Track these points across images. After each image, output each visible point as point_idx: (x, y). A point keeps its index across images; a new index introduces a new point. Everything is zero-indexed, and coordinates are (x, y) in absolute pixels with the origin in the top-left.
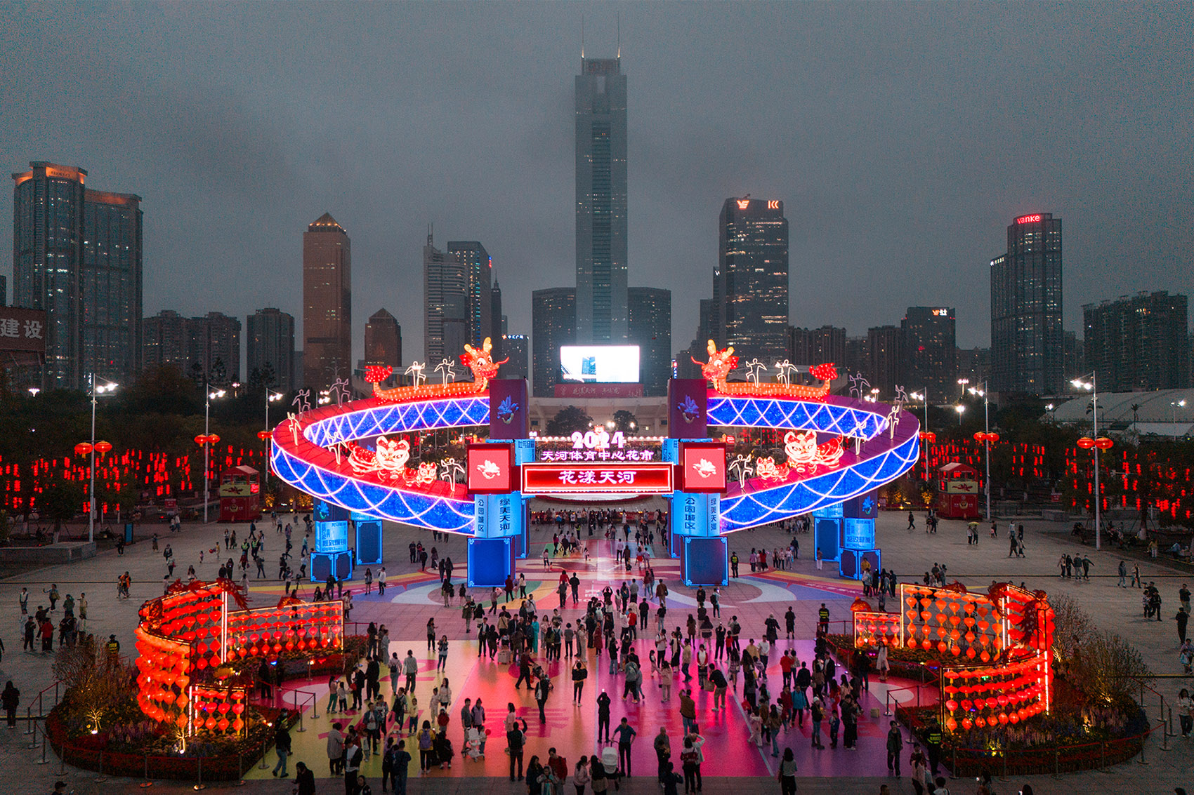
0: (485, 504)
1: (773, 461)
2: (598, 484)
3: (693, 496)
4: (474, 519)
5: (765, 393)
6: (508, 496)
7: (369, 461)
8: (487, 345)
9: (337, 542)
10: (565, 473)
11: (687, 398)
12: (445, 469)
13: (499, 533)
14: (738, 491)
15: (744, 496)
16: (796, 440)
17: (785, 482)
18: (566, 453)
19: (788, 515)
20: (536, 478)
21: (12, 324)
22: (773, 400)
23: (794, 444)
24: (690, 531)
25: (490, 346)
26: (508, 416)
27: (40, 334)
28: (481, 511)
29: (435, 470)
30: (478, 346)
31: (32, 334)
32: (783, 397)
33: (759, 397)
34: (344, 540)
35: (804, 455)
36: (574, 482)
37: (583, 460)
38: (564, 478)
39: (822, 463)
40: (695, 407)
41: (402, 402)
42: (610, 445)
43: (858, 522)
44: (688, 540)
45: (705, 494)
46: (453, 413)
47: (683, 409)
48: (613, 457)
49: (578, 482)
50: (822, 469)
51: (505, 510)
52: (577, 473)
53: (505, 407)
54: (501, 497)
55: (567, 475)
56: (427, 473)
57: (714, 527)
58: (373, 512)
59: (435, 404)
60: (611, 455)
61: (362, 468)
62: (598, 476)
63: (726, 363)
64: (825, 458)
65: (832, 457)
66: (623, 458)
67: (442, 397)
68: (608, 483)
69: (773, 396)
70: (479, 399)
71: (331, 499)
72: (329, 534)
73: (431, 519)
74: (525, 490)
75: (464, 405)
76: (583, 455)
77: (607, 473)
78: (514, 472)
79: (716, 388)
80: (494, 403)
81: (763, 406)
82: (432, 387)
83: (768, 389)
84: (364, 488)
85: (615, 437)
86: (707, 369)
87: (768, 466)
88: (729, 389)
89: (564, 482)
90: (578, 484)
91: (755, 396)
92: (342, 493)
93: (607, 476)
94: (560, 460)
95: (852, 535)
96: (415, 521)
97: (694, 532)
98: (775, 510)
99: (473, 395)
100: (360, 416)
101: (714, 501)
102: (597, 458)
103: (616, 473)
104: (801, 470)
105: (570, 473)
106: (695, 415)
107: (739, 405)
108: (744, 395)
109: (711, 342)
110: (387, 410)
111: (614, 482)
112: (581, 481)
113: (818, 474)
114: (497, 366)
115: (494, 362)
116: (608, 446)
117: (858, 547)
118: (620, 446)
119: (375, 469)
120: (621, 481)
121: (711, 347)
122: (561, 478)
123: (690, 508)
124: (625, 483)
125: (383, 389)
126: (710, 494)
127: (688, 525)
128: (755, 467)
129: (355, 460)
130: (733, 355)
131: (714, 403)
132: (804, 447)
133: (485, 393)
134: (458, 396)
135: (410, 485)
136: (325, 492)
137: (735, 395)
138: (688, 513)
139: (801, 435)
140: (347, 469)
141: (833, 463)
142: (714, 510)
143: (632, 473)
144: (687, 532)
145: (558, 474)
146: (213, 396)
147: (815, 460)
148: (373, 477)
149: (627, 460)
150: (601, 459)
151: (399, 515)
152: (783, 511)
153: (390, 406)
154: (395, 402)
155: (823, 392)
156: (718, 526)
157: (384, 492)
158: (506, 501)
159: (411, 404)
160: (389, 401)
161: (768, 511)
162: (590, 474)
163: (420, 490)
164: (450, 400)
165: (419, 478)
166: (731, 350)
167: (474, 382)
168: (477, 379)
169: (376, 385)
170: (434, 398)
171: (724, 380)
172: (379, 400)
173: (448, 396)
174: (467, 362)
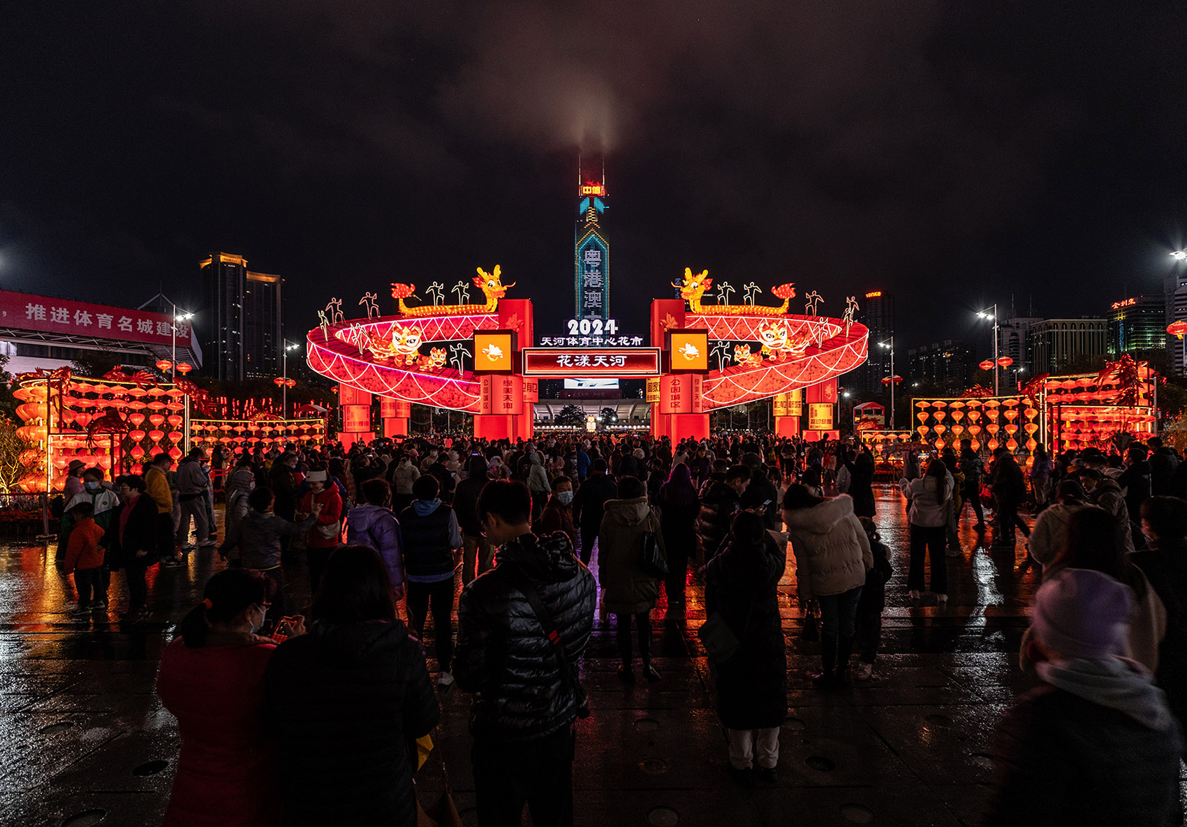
0: (489, 384)
1: (749, 348)
2: (591, 368)
3: (678, 377)
4: (480, 398)
5: (735, 312)
6: (510, 378)
7: (386, 348)
8: (497, 271)
9: (361, 423)
10: (562, 357)
11: (669, 315)
12: (453, 354)
13: (504, 411)
14: (719, 375)
15: (724, 379)
16: (769, 328)
17: (759, 368)
18: (563, 339)
19: (762, 396)
20: (536, 362)
21: (165, 326)
22: (741, 317)
23: (768, 332)
24: (675, 410)
25: (500, 272)
27: (186, 335)
28: (486, 390)
29: (444, 357)
31: (181, 334)
32: (749, 315)
34: (367, 422)
35: (776, 343)
36: (570, 365)
37: (578, 346)
38: (561, 361)
39: (792, 351)
40: (675, 323)
41: (423, 317)
42: (604, 331)
43: (820, 406)
44: (673, 418)
45: (688, 376)
47: (665, 325)
48: (606, 343)
49: (574, 365)
50: (791, 358)
51: (508, 391)
52: (573, 357)
53: (511, 324)
54: (504, 378)
55: (564, 359)
56: (437, 358)
57: (697, 405)
58: (389, 394)
59: (451, 319)
60: (604, 342)
61: (380, 355)
62: (592, 360)
63: (701, 285)
64: (794, 346)
65: (800, 346)
66: (615, 344)
67: (458, 314)
68: (602, 366)
69: (741, 315)
71: (354, 384)
72: (352, 416)
73: (441, 399)
74: (526, 373)
76: (578, 341)
77: (601, 357)
78: (516, 356)
79: (692, 308)
80: (502, 321)
83: (737, 309)
84: (381, 371)
85: (608, 325)
88: (704, 309)
89: (562, 366)
90: (574, 367)
91: (725, 315)
92: (364, 379)
93: (600, 360)
94: (557, 346)
95: (815, 418)
96: (426, 401)
97: (679, 410)
98: (750, 391)
101: (697, 381)
102: (592, 344)
103: (609, 357)
104: (773, 357)
105: (567, 357)
109: (687, 269)
111: (607, 365)
112: (577, 364)
113: (787, 361)
114: (505, 288)
115: (503, 286)
116: (601, 332)
117: (820, 428)
118: (613, 332)
119: (392, 355)
120: (613, 365)
121: (687, 273)
122: (558, 362)
123: (675, 389)
124: (616, 366)
126: (693, 376)
127: (673, 405)
129: (375, 348)
130: (706, 278)
131: (690, 321)
132: (777, 334)
135: (423, 370)
136: (349, 379)
137: (708, 314)
138: (673, 394)
139: (774, 324)
140: (367, 356)
141: (801, 351)
142: (697, 389)
143: (623, 357)
144: (672, 410)
145: (556, 358)
146: (289, 348)
147: (785, 348)
148: (390, 362)
149: (618, 345)
150: (595, 345)
151: (412, 396)
152: (758, 393)
153: (413, 320)
154: (418, 317)
155: (783, 310)
156: (701, 405)
157: (400, 375)
158: (508, 383)
159: (432, 319)
160: (413, 316)
161: (745, 392)
162: (585, 359)
163: (432, 373)
164: (465, 317)
165: (430, 362)
166: (706, 272)
167: (486, 304)
168: (488, 300)
169: (401, 301)
170: (451, 315)
171: (699, 301)
172: (404, 315)
173: (463, 314)
174: (479, 284)
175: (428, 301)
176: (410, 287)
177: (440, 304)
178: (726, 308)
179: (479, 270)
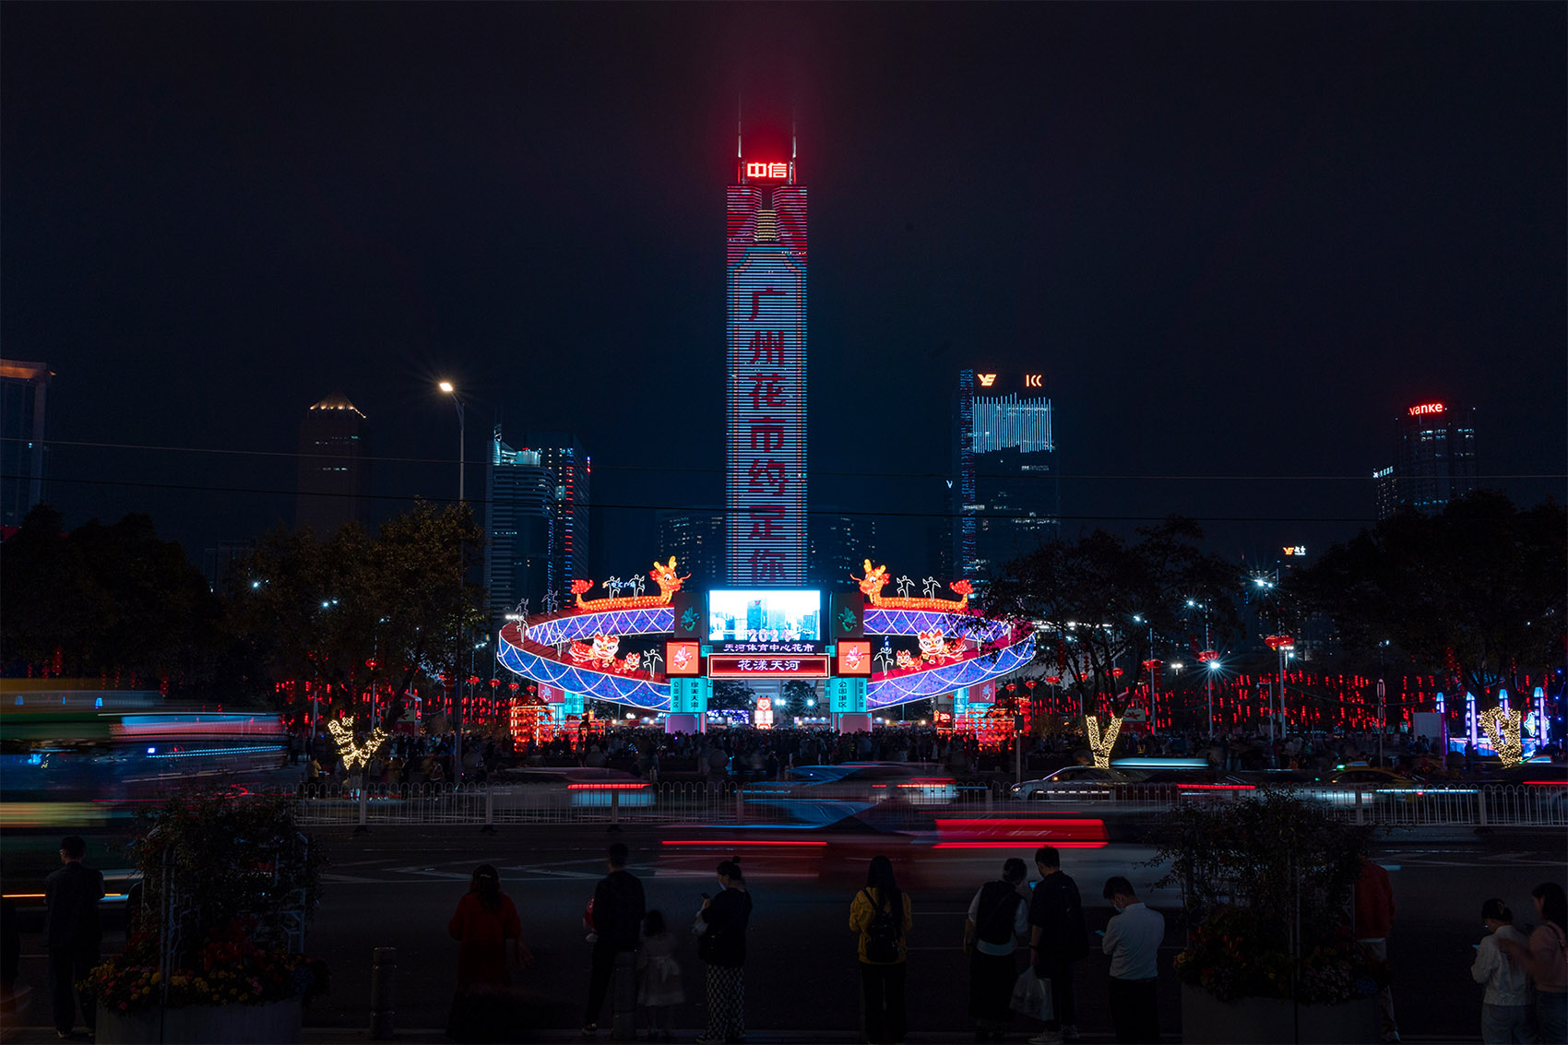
0: (679, 685)
1: (910, 653)
2: (769, 671)
3: (845, 680)
4: (671, 698)
5: (914, 605)
6: (697, 680)
7: (586, 652)
8: (673, 563)
11: (847, 609)
12: (646, 659)
13: (691, 710)
14: (882, 677)
15: (887, 681)
16: (927, 635)
17: (920, 671)
18: (744, 645)
19: (921, 697)
20: (720, 666)
22: (920, 612)
23: (925, 639)
24: (842, 709)
25: (675, 564)
26: (690, 625)
28: (676, 691)
29: (638, 659)
30: (664, 563)
32: (928, 609)
33: (908, 609)
35: (933, 648)
36: (750, 669)
37: (757, 652)
38: (741, 666)
39: (948, 655)
40: (854, 617)
41: (600, 611)
42: (780, 639)
44: (841, 716)
45: (854, 679)
46: (642, 622)
47: (843, 619)
49: (753, 669)
50: (949, 661)
51: (695, 691)
52: (752, 662)
53: (687, 617)
54: (692, 680)
55: (744, 663)
56: (632, 661)
57: (861, 705)
58: (589, 693)
59: (627, 614)
60: (780, 648)
61: (580, 658)
62: (769, 664)
63: (879, 579)
64: (951, 651)
65: (957, 651)
66: (789, 650)
67: (633, 608)
68: (778, 670)
69: (920, 609)
70: (664, 609)
71: (554, 684)
73: (636, 698)
74: (711, 675)
75: (652, 615)
76: (756, 647)
77: (777, 662)
78: (702, 662)
79: (872, 601)
80: (678, 614)
81: (911, 617)
82: (625, 599)
83: (916, 602)
84: (582, 674)
85: (783, 633)
86: (863, 584)
87: (905, 657)
88: (883, 601)
89: (742, 669)
90: (753, 671)
91: (905, 609)
92: (564, 679)
93: (777, 665)
94: (739, 651)
96: (623, 700)
97: (846, 710)
98: (911, 693)
99: (659, 606)
100: (567, 622)
101: (862, 684)
102: (769, 650)
103: (784, 662)
104: (932, 661)
105: (747, 661)
106: (853, 625)
107: (891, 616)
108: (896, 608)
109: (867, 561)
110: (589, 618)
111: (782, 669)
112: (756, 668)
113: (945, 665)
114: (681, 581)
115: (679, 578)
116: (777, 640)
118: (787, 640)
119: (591, 659)
120: (787, 669)
121: (867, 565)
122: (739, 665)
123: (843, 690)
124: (791, 670)
125: (584, 601)
126: (858, 679)
127: (841, 704)
128: (895, 659)
129: (575, 651)
130: (885, 573)
131: (870, 614)
132: (933, 643)
133: (669, 605)
134: (647, 608)
135: (619, 671)
136: (550, 678)
137: (888, 608)
138: (841, 694)
140: (568, 659)
141: (957, 656)
142: (861, 691)
143: (797, 662)
144: (840, 710)
145: (737, 663)
147: (943, 653)
148: (589, 664)
149: (792, 651)
150: (772, 651)
151: (610, 696)
152: (917, 694)
153: (589, 615)
154: (594, 612)
155: (961, 605)
156: (865, 705)
157: (598, 677)
158: (696, 685)
159: (608, 613)
160: (589, 611)
161: (905, 693)
162: (763, 663)
163: (627, 675)
164: (641, 610)
165: (626, 665)
166: (883, 568)
167: (660, 595)
168: (663, 592)
169: (579, 597)
170: (626, 609)
171: (878, 594)
172: (582, 610)
173: (638, 607)
174: (655, 577)
175: (604, 594)
176: (589, 582)
177: (615, 596)
178: (906, 600)
179: (656, 564)
